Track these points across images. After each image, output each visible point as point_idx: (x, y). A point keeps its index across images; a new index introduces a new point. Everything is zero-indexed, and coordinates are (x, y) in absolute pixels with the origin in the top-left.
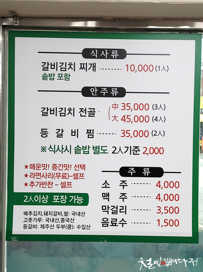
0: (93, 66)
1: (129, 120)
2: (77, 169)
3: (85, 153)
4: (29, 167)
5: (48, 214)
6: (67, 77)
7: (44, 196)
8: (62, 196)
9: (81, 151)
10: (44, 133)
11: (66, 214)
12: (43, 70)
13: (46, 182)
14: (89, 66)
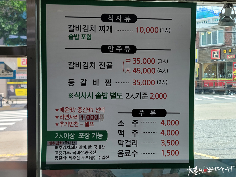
0: (110, 29)
1: (139, 72)
2: (98, 111)
3: (104, 98)
4: (59, 110)
5: (75, 148)
6: (89, 37)
7: (71, 133)
8: (86, 133)
9: (101, 97)
10: (71, 82)
11: (89, 147)
12: (70, 31)
13: (73, 122)
14: (107, 28)
